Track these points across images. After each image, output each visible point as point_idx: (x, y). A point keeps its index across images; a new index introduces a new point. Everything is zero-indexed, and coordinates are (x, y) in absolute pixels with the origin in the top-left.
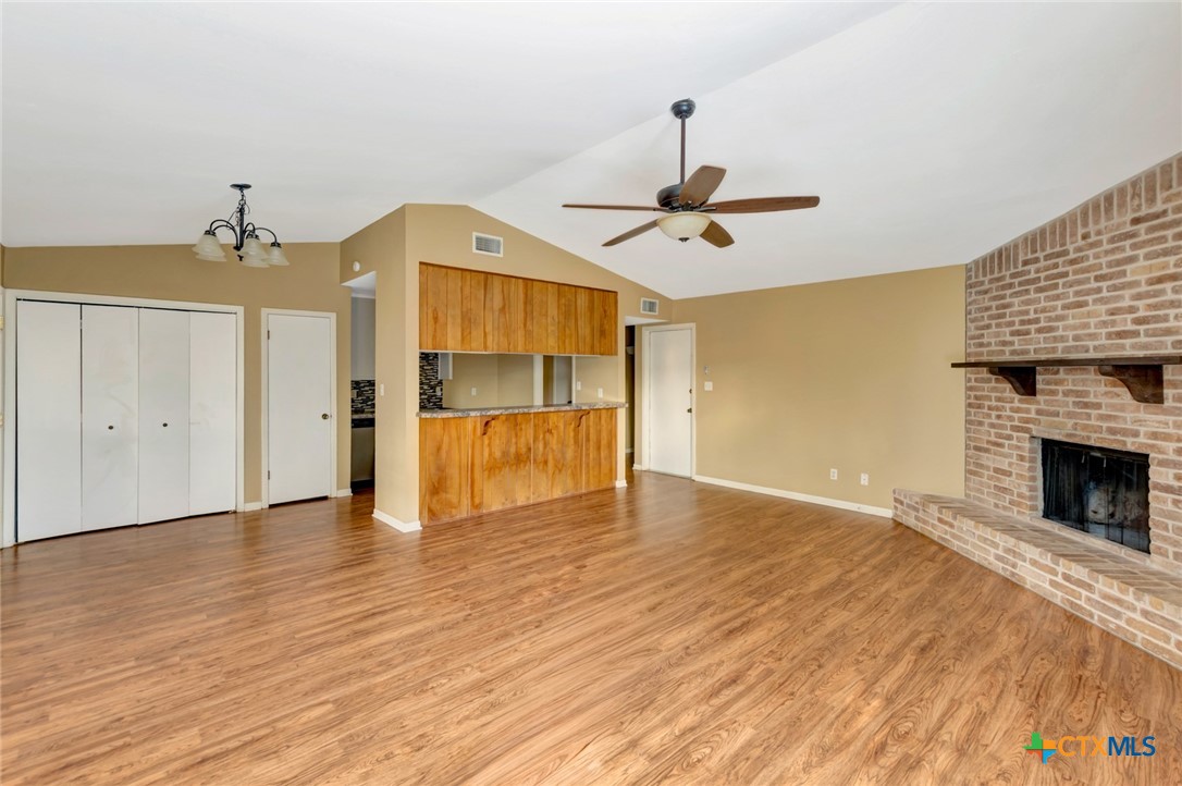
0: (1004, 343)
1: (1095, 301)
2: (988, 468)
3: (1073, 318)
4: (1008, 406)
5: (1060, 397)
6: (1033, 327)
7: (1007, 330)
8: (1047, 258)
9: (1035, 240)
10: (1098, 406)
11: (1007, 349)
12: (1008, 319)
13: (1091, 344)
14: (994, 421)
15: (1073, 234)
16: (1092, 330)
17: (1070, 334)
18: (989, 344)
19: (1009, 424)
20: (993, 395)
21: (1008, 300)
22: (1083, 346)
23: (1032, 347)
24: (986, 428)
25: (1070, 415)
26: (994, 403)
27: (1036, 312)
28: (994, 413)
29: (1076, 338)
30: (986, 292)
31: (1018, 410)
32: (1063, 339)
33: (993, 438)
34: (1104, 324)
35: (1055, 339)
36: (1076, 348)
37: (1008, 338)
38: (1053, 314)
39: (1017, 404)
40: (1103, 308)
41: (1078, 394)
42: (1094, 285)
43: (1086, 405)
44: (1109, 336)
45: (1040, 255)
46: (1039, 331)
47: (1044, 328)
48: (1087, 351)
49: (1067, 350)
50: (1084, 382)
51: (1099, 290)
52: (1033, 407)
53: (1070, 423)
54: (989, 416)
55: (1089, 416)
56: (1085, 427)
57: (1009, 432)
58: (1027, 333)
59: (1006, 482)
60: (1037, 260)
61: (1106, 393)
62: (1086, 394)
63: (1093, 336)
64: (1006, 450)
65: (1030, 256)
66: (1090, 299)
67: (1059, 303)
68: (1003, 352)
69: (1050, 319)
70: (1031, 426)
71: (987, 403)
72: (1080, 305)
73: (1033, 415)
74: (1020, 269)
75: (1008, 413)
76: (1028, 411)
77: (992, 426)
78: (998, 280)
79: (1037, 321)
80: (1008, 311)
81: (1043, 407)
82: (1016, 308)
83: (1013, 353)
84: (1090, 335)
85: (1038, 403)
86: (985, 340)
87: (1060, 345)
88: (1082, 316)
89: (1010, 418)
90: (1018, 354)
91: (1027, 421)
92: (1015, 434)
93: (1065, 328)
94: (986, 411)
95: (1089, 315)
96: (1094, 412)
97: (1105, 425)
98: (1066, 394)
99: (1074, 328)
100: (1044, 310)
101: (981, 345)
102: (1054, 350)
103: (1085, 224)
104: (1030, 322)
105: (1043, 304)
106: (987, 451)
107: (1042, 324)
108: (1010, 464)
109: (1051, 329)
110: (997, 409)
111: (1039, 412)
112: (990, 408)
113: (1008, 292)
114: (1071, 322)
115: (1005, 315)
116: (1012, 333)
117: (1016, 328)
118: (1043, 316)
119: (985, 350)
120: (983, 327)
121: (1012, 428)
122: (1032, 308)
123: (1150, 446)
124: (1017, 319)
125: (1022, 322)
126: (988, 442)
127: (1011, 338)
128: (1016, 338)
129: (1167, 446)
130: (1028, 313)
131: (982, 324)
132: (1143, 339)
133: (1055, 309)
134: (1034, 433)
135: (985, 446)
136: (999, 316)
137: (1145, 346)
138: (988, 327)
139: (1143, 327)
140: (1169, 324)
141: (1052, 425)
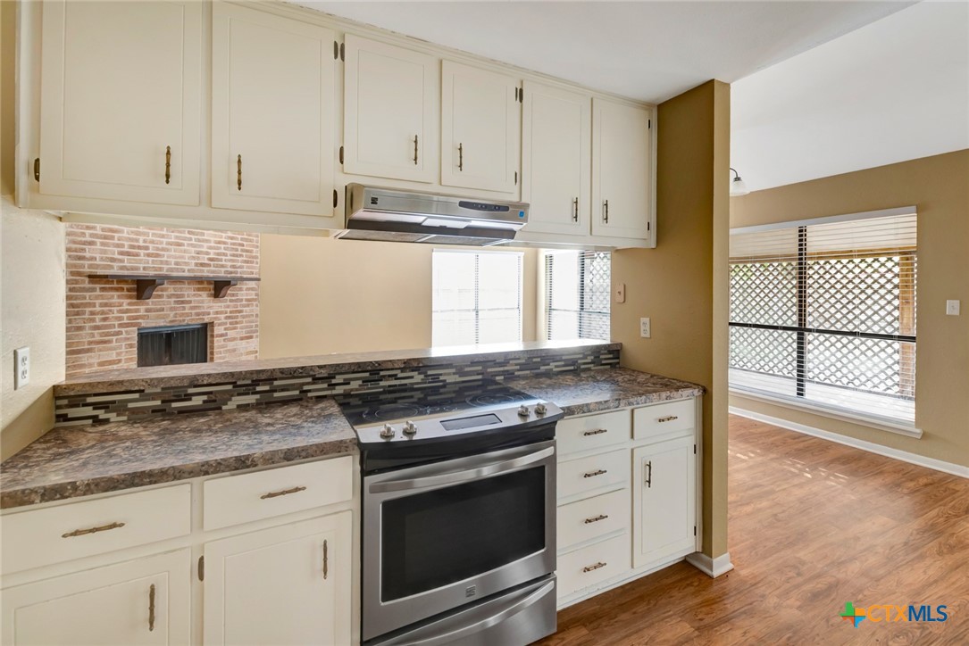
0: (113, 260)
1: (188, 245)
3: (175, 251)
4: (115, 309)
5: (165, 299)
6: (142, 252)
7: (116, 250)
10: (190, 302)
11: (115, 265)
12: (116, 241)
13: (186, 268)
14: (98, 323)
16: (187, 260)
17: (173, 261)
18: (93, 259)
19: (116, 323)
20: (98, 302)
22: (182, 269)
23: (142, 266)
24: (88, 331)
25: (172, 309)
26: (98, 309)
27: (145, 241)
28: (98, 317)
29: (177, 263)
31: (127, 311)
32: (167, 263)
33: (98, 338)
34: (193, 258)
35: (162, 262)
36: (177, 270)
37: (117, 256)
38: (160, 246)
39: (125, 307)
40: (193, 249)
41: (178, 296)
42: (188, 236)
43: (183, 302)
44: (196, 264)
46: (148, 255)
47: (153, 254)
48: (184, 272)
49: (171, 270)
50: (181, 289)
51: (191, 239)
52: (142, 308)
53: (172, 314)
54: (93, 320)
55: (184, 308)
56: (182, 315)
57: (117, 329)
58: (137, 255)
61: (194, 295)
62: (183, 296)
63: (186, 264)
64: (114, 344)
66: (185, 242)
67: (165, 240)
68: (112, 267)
69: (158, 249)
70: (140, 321)
71: (88, 310)
72: (180, 245)
73: (142, 313)
75: (116, 315)
76: (137, 311)
77: (97, 328)
79: (147, 248)
80: (116, 235)
81: (150, 306)
82: (125, 235)
83: (122, 268)
84: (185, 263)
85: (148, 304)
86: (87, 255)
87: (165, 267)
88: (181, 251)
89: (120, 318)
90: (128, 270)
91: (137, 318)
92: (123, 330)
93: (169, 256)
94: (87, 316)
95: (185, 251)
96: (187, 306)
97: (194, 312)
98: (169, 297)
99: (176, 257)
100: (152, 242)
101: (80, 258)
102: (161, 269)
104: (139, 247)
105: (150, 238)
106: (89, 351)
107: (150, 251)
108: (118, 354)
109: (157, 255)
110: (103, 313)
111: (147, 310)
112: (92, 313)
114: (173, 253)
115: (113, 238)
116: (121, 253)
117: (126, 249)
118: (151, 246)
119: (86, 263)
120: (84, 243)
121: (121, 325)
122: (141, 238)
123: (215, 318)
124: (126, 243)
125: (132, 247)
126: (90, 343)
127: (120, 257)
128: (125, 258)
129: (223, 316)
130: (137, 240)
131: (83, 239)
132: (212, 268)
133: (162, 243)
134: (143, 325)
135: (86, 347)
136: (106, 238)
137: (213, 272)
138: (91, 243)
139: (212, 263)
140: (223, 263)
141: (158, 317)
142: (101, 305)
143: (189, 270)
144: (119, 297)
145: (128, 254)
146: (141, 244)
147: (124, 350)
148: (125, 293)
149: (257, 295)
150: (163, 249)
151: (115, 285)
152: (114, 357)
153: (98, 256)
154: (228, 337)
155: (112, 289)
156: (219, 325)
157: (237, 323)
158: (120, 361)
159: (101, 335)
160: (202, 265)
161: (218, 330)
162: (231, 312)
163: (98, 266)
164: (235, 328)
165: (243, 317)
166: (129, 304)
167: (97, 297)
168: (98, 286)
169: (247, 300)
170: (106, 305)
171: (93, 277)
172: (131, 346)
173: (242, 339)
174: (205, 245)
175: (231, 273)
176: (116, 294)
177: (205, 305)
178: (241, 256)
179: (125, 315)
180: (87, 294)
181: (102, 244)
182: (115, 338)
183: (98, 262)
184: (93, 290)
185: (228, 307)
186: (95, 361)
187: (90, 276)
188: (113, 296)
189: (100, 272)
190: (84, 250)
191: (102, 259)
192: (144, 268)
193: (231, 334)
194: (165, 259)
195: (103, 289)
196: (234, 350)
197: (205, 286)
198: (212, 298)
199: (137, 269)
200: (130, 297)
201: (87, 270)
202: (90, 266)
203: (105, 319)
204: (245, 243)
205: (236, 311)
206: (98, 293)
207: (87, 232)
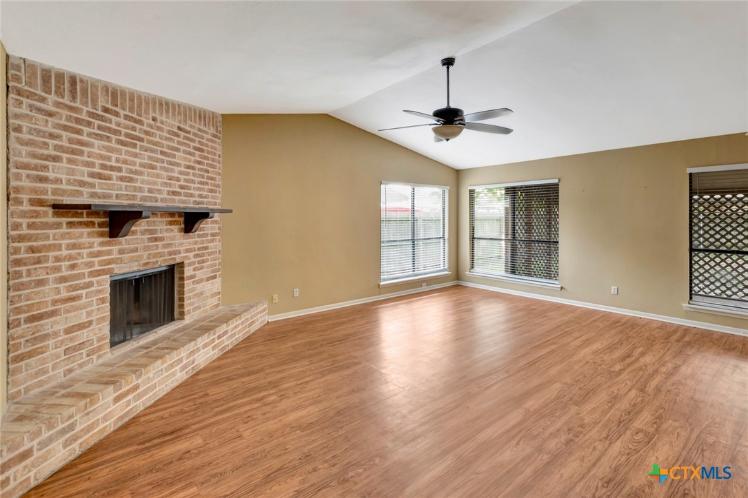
0: (82, 184)
1: (161, 168)
2: (56, 334)
3: (148, 175)
4: (85, 251)
6: (115, 174)
7: (86, 169)
8: (126, 117)
9: (115, 94)
10: (162, 239)
11: (85, 190)
12: (86, 158)
14: (65, 273)
15: (147, 112)
16: (159, 187)
17: (146, 187)
19: (86, 271)
20: (64, 242)
21: (84, 138)
22: (155, 197)
23: (114, 193)
24: (52, 286)
25: (146, 248)
26: (64, 252)
27: (117, 160)
28: (65, 264)
29: (150, 191)
30: (51, 114)
31: (98, 254)
32: (141, 189)
33: (64, 294)
34: (165, 184)
35: (135, 189)
36: (151, 199)
37: (86, 179)
38: (133, 168)
39: (97, 248)
40: (165, 174)
41: (151, 232)
42: (161, 157)
43: (156, 239)
44: (169, 193)
45: (122, 113)
46: (121, 179)
47: (126, 177)
48: (157, 201)
51: (163, 161)
52: (115, 248)
53: (145, 254)
54: (58, 269)
55: (157, 247)
56: (156, 255)
57: (87, 280)
58: (109, 178)
59: (83, 335)
60: (117, 114)
61: (167, 230)
62: (156, 231)
63: (159, 191)
64: (84, 300)
65: (109, 106)
66: (158, 164)
67: (138, 161)
68: (80, 193)
69: (131, 171)
70: (112, 266)
71: (51, 254)
72: (153, 167)
73: (115, 255)
74: (100, 112)
75: (87, 260)
76: (109, 253)
77: (63, 279)
78: (71, 108)
79: (119, 169)
80: (86, 149)
81: (124, 246)
82: (96, 150)
83: (93, 195)
84: (158, 190)
85: (120, 243)
86: (51, 175)
87: (139, 194)
88: (154, 176)
89: (90, 264)
90: (99, 198)
91: (109, 262)
92: (94, 279)
93: (143, 182)
95: (158, 176)
96: (160, 244)
97: (166, 251)
99: (149, 183)
100: (125, 162)
101: (42, 179)
102: (134, 197)
103: (154, 111)
104: (112, 168)
105: (123, 156)
106: (53, 313)
107: (123, 174)
108: (89, 314)
109: (131, 180)
110: (70, 258)
111: (120, 252)
112: (58, 259)
113: (86, 129)
114: (146, 178)
115: (81, 153)
116: (92, 175)
117: (97, 170)
118: (124, 166)
119: (50, 186)
120: (47, 158)
121: (91, 274)
122: (114, 156)
123: (186, 257)
124: (98, 162)
125: (104, 167)
126: (55, 302)
127: (90, 180)
128: (96, 181)
129: (191, 255)
130: (109, 159)
131: (45, 152)
132: (183, 198)
133: (134, 164)
134: (116, 271)
135: (50, 308)
136: (73, 152)
137: (183, 202)
138: (56, 159)
139: (182, 191)
140: (192, 191)
141: (132, 260)
142: (69, 247)
143: (162, 200)
144: (89, 235)
145: (100, 176)
146: (114, 164)
147: (95, 307)
148: (97, 229)
149: (219, 229)
150: (136, 172)
151: (85, 219)
152: (84, 319)
153: (64, 177)
154: (197, 279)
155: (80, 224)
156: (190, 265)
157: (203, 261)
158: (90, 323)
159: (69, 289)
160: (174, 193)
161: (188, 271)
162: (199, 249)
163: (64, 192)
164: (202, 268)
165: (209, 254)
166: (102, 244)
167: (63, 236)
168: (64, 220)
169: (213, 235)
170: (74, 246)
171: (59, 208)
172: (103, 300)
173: (208, 279)
174: (176, 169)
175: (199, 203)
176: (86, 230)
177: (177, 242)
178: (207, 183)
179: (96, 260)
180: (51, 232)
181: (70, 161)
182: (84, 292)
183: (64, 186)
184: (59, 225)
185: (196, 243)
186: (61, 327)
187: (55, 206)
188: (81, 235)
189: (67, 200)
190: (46, 168)
191: (69, 182)
192: (117, 196)
193: (200, 275)
194: (138, 185)
195: (70, 224)
196: (202, 293)
197: (177, 219)
198: (183, 234)
199: (109, 196)
200: (101, 235)
201: (50, 197)
202: (55, 192)
203: (73, 267)
204: (210, 169)
205: (203, 247)
206: (64, 230)
207: (51, 142)
